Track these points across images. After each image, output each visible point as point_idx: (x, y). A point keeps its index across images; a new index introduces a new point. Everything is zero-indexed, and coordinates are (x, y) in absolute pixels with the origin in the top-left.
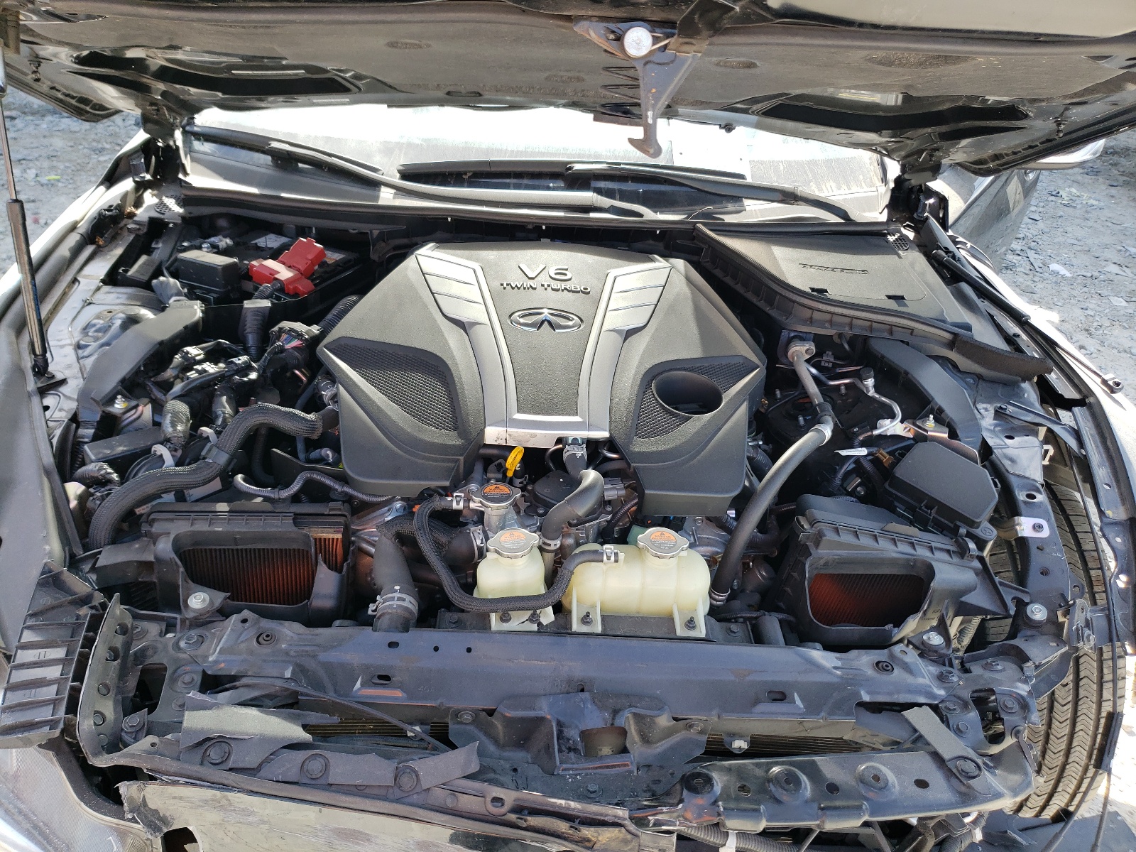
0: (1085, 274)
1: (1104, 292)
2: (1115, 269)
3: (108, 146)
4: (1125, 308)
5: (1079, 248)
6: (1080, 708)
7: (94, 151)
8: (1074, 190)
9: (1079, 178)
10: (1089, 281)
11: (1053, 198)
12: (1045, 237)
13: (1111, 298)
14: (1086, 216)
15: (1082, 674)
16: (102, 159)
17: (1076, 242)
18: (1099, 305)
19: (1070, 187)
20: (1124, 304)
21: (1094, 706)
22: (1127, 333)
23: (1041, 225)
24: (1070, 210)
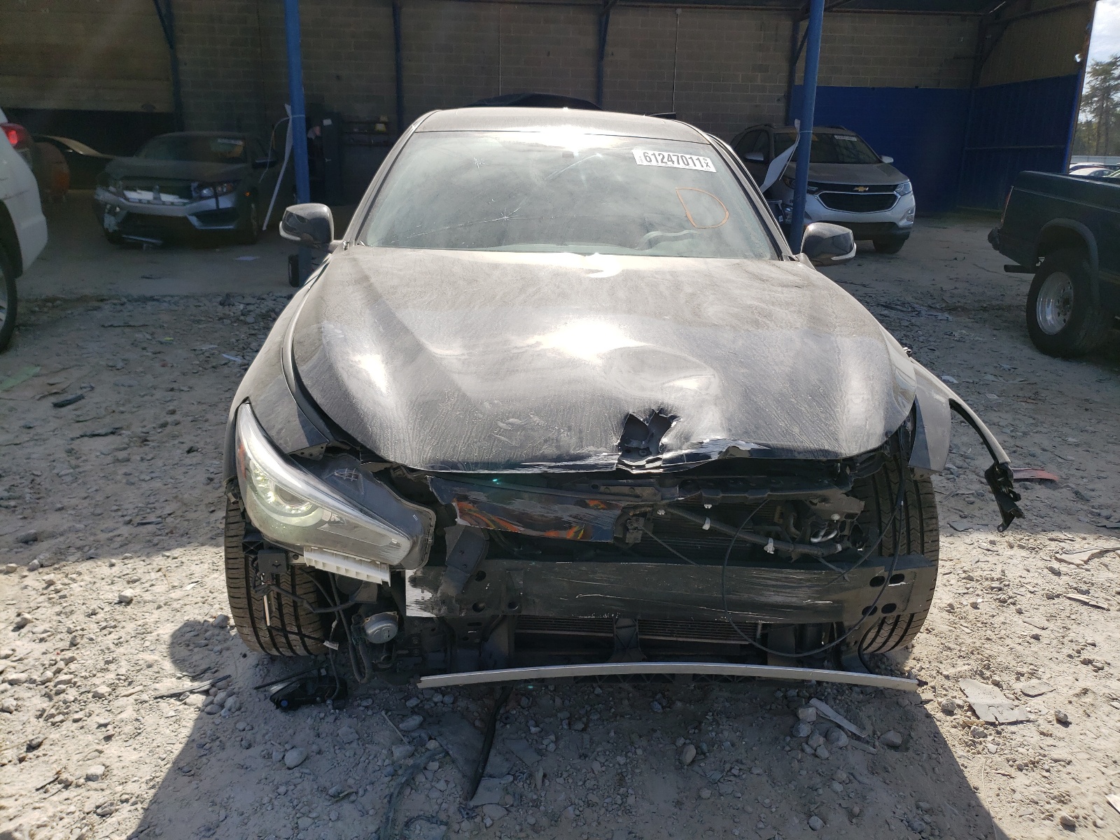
0: (968, 380)
1: (982, 391)
2: (992, 378)
3: (203, 319)
4: (997, 400)
5: (965, 366)
6: (911, 547)
7: (193, 322)
8: (964, 332)
9: (970, 325)
10: (971, 386)
11: (947, 336)
12: (940, 360)
13: (987, 395)
14: (973, 347)
15: (911, 527)
16: (200, 326)
17: (963, 363)
18: (977, 399)
19: (961, 329)
20: (996, 397)
21: (919, 546)
22: (996, 414)
23: (937, 353)
24: (961, 344)
